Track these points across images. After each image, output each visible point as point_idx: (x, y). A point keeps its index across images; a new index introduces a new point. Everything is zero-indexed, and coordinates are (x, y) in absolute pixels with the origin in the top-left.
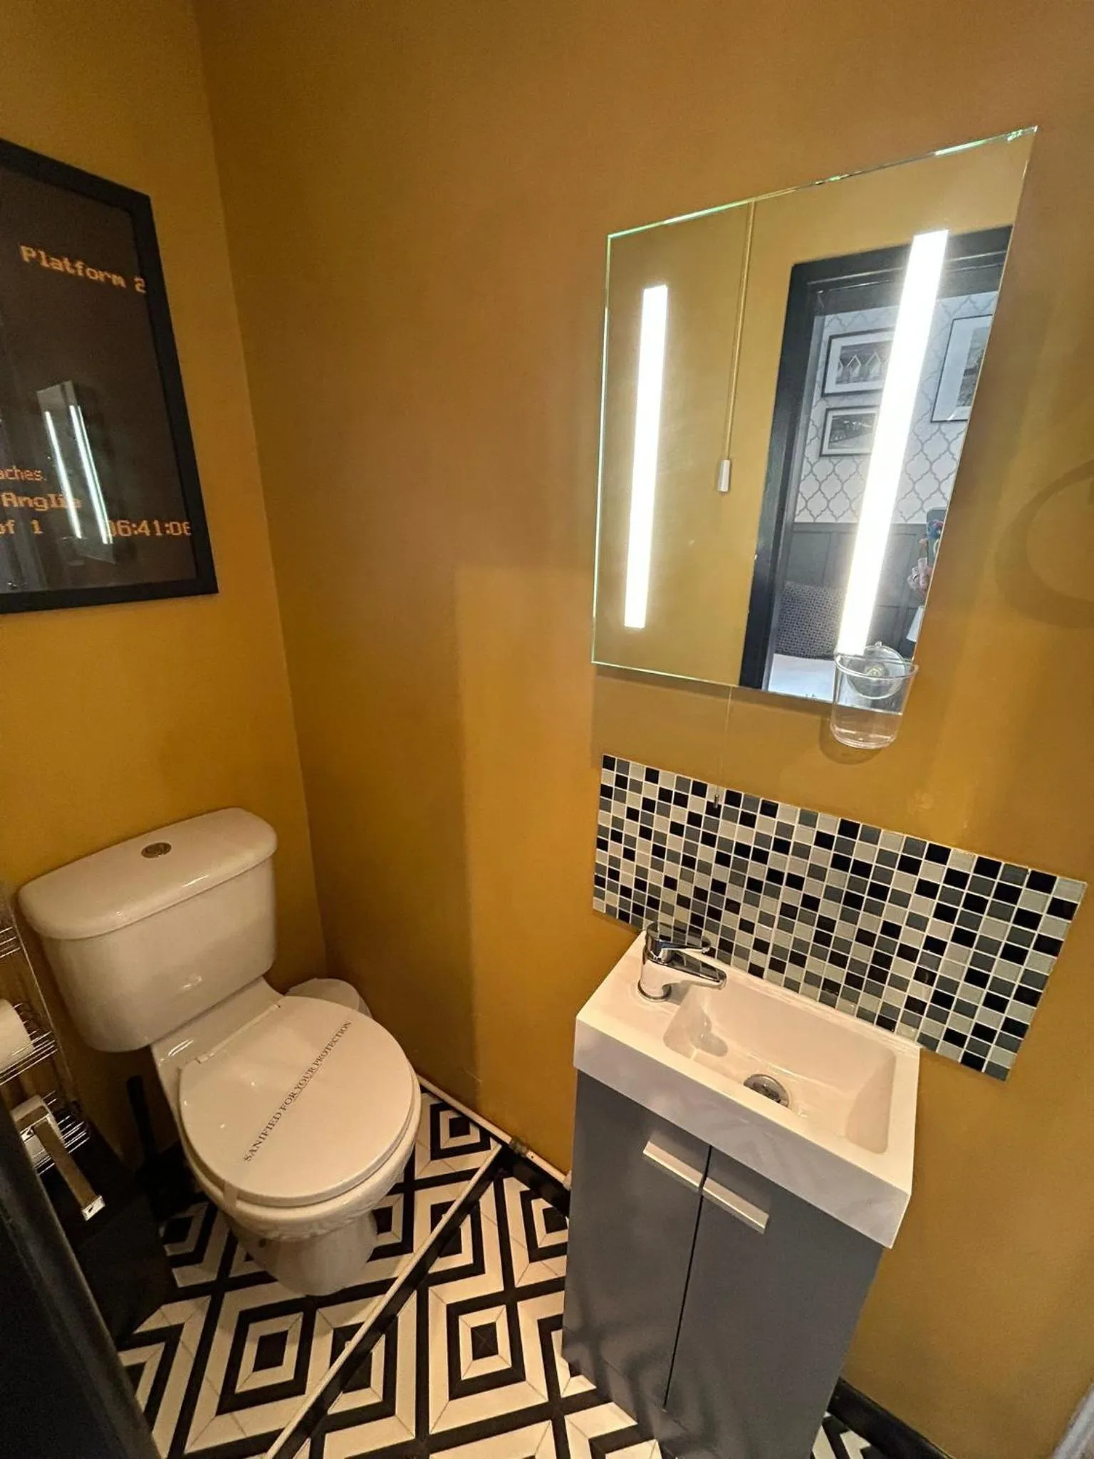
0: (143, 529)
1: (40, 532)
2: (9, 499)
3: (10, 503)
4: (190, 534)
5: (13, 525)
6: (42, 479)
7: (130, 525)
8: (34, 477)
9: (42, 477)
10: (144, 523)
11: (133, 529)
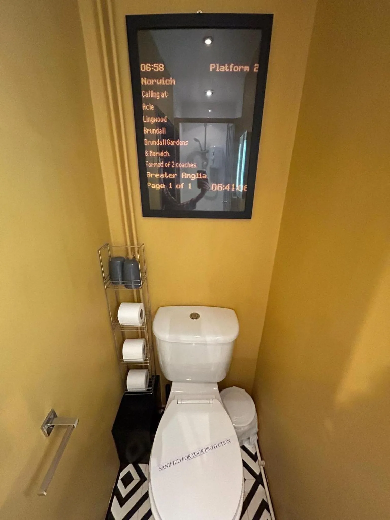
0: (227, 188)
1: (191, 188)
2: (184, 175)
3: (184, 176)
4: (246, 191)
5: (183, 185)
6: (196, 167)
7: (222, 186)
8: (194, 166)
9: (196, 166)
10: (228, 185)
11: (223, 188)
